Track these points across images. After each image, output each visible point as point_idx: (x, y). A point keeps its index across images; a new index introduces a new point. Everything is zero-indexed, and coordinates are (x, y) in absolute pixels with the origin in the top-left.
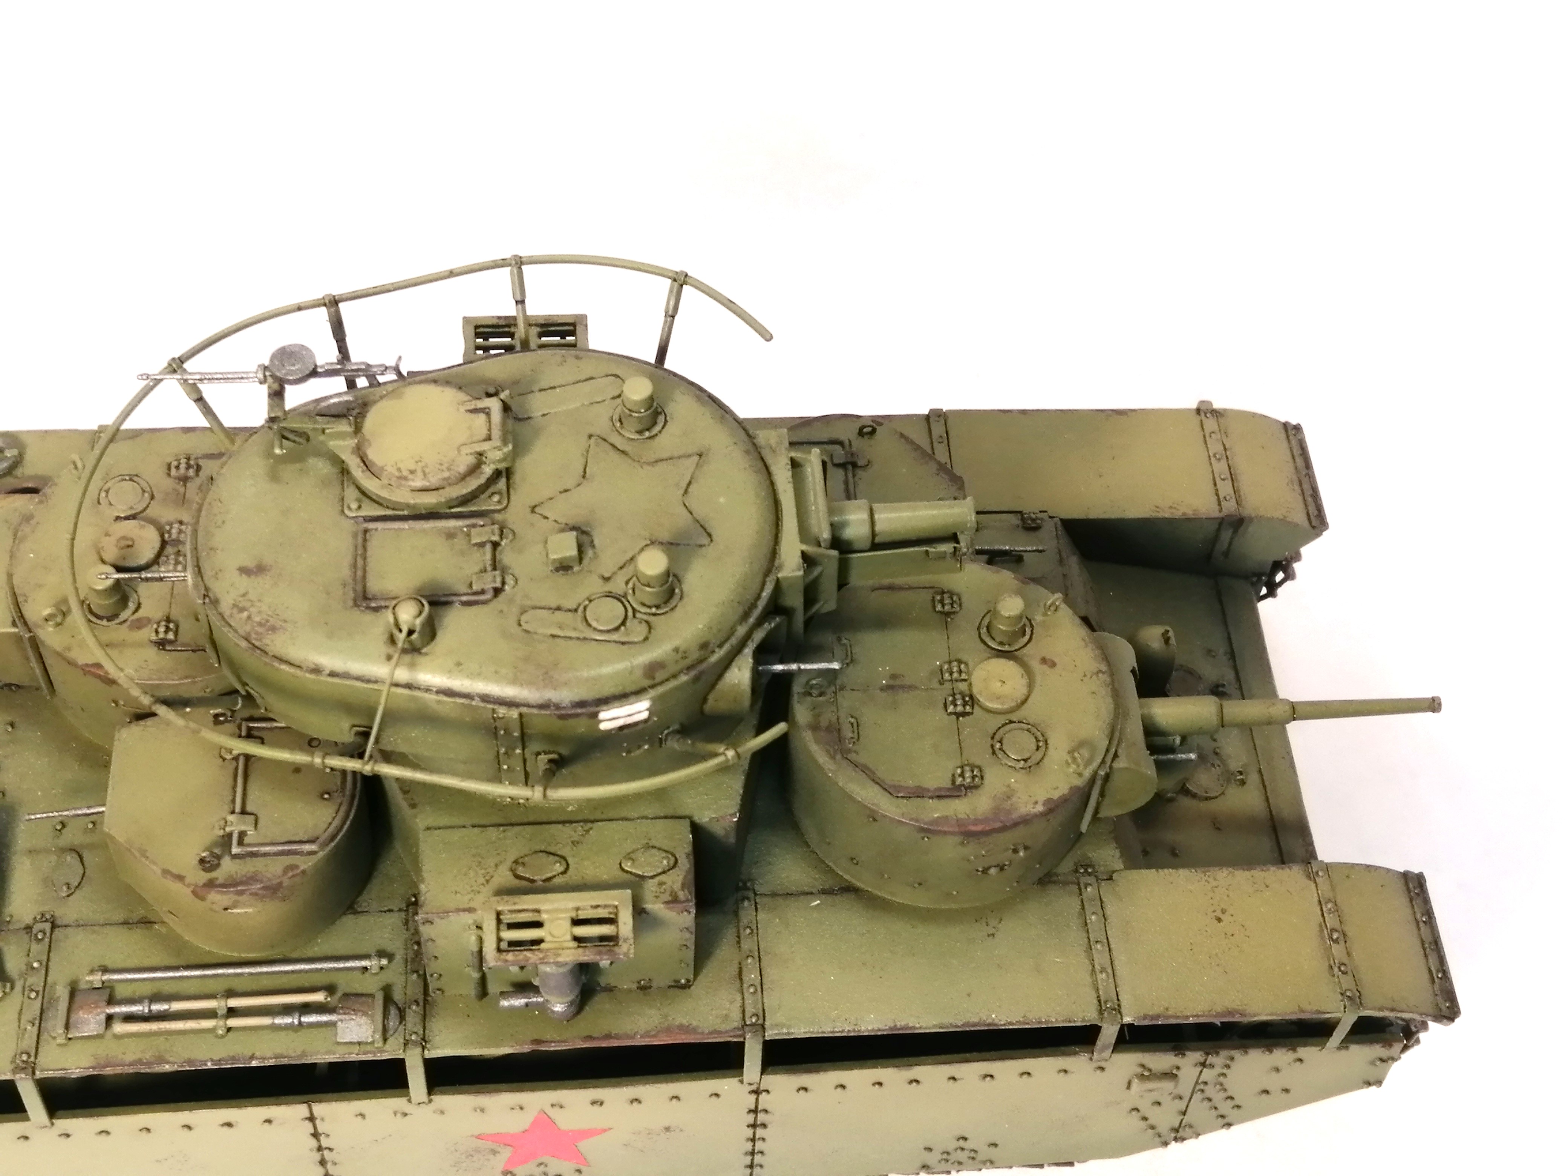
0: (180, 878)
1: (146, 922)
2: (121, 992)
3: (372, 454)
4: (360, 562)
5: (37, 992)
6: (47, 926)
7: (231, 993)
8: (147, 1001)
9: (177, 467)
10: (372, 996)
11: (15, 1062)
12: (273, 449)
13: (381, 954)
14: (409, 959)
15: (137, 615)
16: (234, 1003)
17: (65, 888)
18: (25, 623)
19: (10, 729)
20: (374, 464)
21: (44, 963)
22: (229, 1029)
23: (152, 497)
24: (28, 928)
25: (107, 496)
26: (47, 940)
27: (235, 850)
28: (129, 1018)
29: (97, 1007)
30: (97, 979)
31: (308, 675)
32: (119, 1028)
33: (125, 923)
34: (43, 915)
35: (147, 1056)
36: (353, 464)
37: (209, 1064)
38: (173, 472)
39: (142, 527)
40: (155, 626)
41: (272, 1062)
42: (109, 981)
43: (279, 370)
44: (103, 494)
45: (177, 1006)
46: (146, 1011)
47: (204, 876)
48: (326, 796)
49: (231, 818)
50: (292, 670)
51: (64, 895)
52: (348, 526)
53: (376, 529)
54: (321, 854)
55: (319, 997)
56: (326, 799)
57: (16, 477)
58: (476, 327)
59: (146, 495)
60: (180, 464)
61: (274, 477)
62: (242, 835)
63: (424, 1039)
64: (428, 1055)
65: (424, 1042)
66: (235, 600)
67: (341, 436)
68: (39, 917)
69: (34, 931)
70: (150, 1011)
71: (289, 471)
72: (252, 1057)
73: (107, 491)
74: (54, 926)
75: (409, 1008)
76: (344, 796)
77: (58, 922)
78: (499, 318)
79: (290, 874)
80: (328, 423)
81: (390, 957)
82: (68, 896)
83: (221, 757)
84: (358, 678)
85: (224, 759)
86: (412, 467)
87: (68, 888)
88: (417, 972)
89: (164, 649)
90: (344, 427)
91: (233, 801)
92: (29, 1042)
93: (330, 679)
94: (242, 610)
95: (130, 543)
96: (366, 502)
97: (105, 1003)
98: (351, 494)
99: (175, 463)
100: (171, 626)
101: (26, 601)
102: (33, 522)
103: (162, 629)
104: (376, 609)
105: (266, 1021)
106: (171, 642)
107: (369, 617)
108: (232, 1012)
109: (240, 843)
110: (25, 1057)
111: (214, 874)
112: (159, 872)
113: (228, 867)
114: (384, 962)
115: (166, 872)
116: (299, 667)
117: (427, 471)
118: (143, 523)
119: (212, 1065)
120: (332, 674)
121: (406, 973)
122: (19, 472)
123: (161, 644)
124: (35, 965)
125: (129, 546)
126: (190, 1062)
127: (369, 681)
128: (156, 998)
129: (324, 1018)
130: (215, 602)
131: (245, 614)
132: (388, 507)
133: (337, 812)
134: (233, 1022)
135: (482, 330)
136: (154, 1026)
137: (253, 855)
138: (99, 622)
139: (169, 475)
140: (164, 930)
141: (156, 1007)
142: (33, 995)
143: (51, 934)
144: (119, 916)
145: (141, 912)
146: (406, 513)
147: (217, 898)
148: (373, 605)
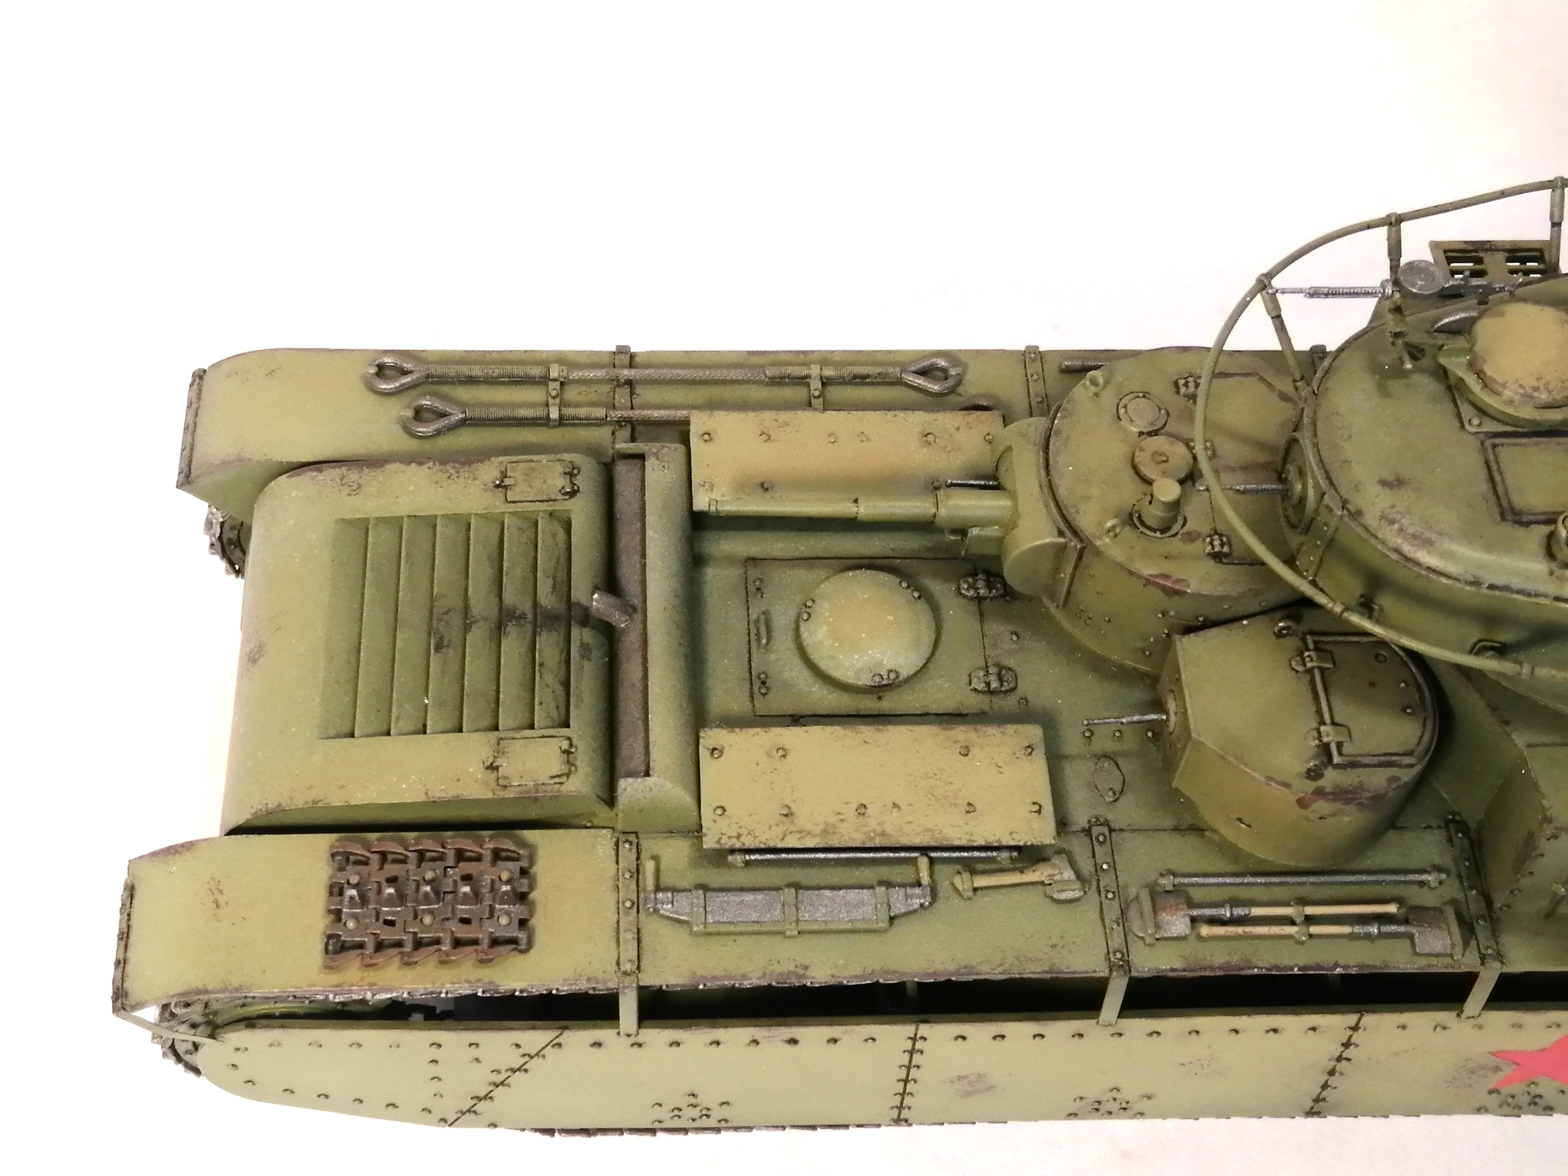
0: (1287, 785)
1: (1197, 829)
2: (1197, 895)
3: (1489, 371)
4: (1498, 478)
5: (1113, 893)
6: (1105, 830)
7: (1303, 902)
8: (1228, 905)
9: (1186, 385)
10: (1439, 910)
11: (1109, 959)
12: (1403, 363)
13: (1439, 869)
14: (1465, 876)
15: (1185, 529)
16: (1310, 910)
17: (1111, 793)
18: (1075, 533)
19: (1015, 638)
20: (1492, 379)
21: (1112, 865)
22: (1311, 936)
23: (1168, 415)
24: (1088, 832)
25: (1126, 412)
26: (1108, 842)
27: (1336, 759)
28: (1214, 921)
29: (1177, 910)
30: (1167, 882)
31: (1468, 588)
32: (1205, 930)
33: (1176, 829)
34: (1098, 819)
35: (1235, 959)
36: (1471, 381)
37: (1296, 969)
38: (1183, 390)
39: (1172, 443)
40: (1208, 540)
41: (1353, 971)
42: (1180, 884)
43: (1414, 286)
44: (1122, 411)
45: (1257, 911)
46: (1228, 915)
47: (1311, 786)
48: (1409, 711)
49: (1323, 728)
50: (1450, 582)
51: (1111, 799)
52: (1473, 443)
53: (1503, 445)
54: (1419, 768)
55: (1392, 909)
56: (1409, 714)
57: (960, 395)
58: (1445, 252)
59: (1163, 412)
60: (1187, 382)
61: (1384, 392)
62: (1339, 745)
63: (1499, 954)
64: (1507, 970)
65: (1499, 956)
66: (1382, 512)
67: (1458, 352)
68: (1094, 820)
69: (1094, 834)
70: (1232, 915)
71: (1396, 385)
72: (1336, 965)
73: (1125, 407)
74: (1111, 831)
75: (1477, 923)
76: (1425, 711)
77: (1113, 826)
78: (1466, 242)
79: (1394, 785)
80: (1448, 339)
81: (1447, 872)
82: (1114, 801)
83: (1293, 669)
84: (1518, 592)
85: (1297, 672)
86: (1535, 383)
87: (1114, 793)
88: (1476, 888)
89: (1221, 562)
90: (1460, 342)
91: (1319, 712)
92: (1117, 941)
93: (1489, 592)
94: (1392, 522)
95: (1164, 459)
96: (1485, 418)
97: (1185, 907)
98: (1467, 411)
99: (1182, 382)
100: (1225, 539)
101: (1077, 512)
102: (1064, 435)
103: (1217, 543)
104: (1527, 524)
105: (1346, 929)
106: (1227, 555)
107: (1520, 532)
108: (1310, 920)
109: (1340, 754)
110: (1119, 955)
111: (1320, 783)
112: (1262, 779)
113: (1331, 778)
114: (1443, 876)
115: (1269, 778)
116: (1457, 579)
117: (1550, 388)
118: (1171, 439)
119: (1299, 970)
120: (1492, 587)
121: (1464, 890)
122: (961, 390)
123: (1217, 557)
124: (1105, 867)
125: (1163, 462)
126: (1278, 968)
127: (1529, 595)
128: (1234, 902)
129: (1402, 929)
130: (1357, 515)
131: (1396, 526)
132: (1507, 424)
133: (1424, 726)
134: (1314, 929)
135: (1450, 254)
136: (1240, 930)
137: (1353, 765)
138: (1152, 534)
139: (1178, 392)
140: (1216, 837)
141: (1239, 911)
142: (1110, 895)
143: (1111, 837)
144: (1169, 823)
145: (1187, 819)
146: (1526, 430)
147: (1323, 806)
148: (1525, 519)
